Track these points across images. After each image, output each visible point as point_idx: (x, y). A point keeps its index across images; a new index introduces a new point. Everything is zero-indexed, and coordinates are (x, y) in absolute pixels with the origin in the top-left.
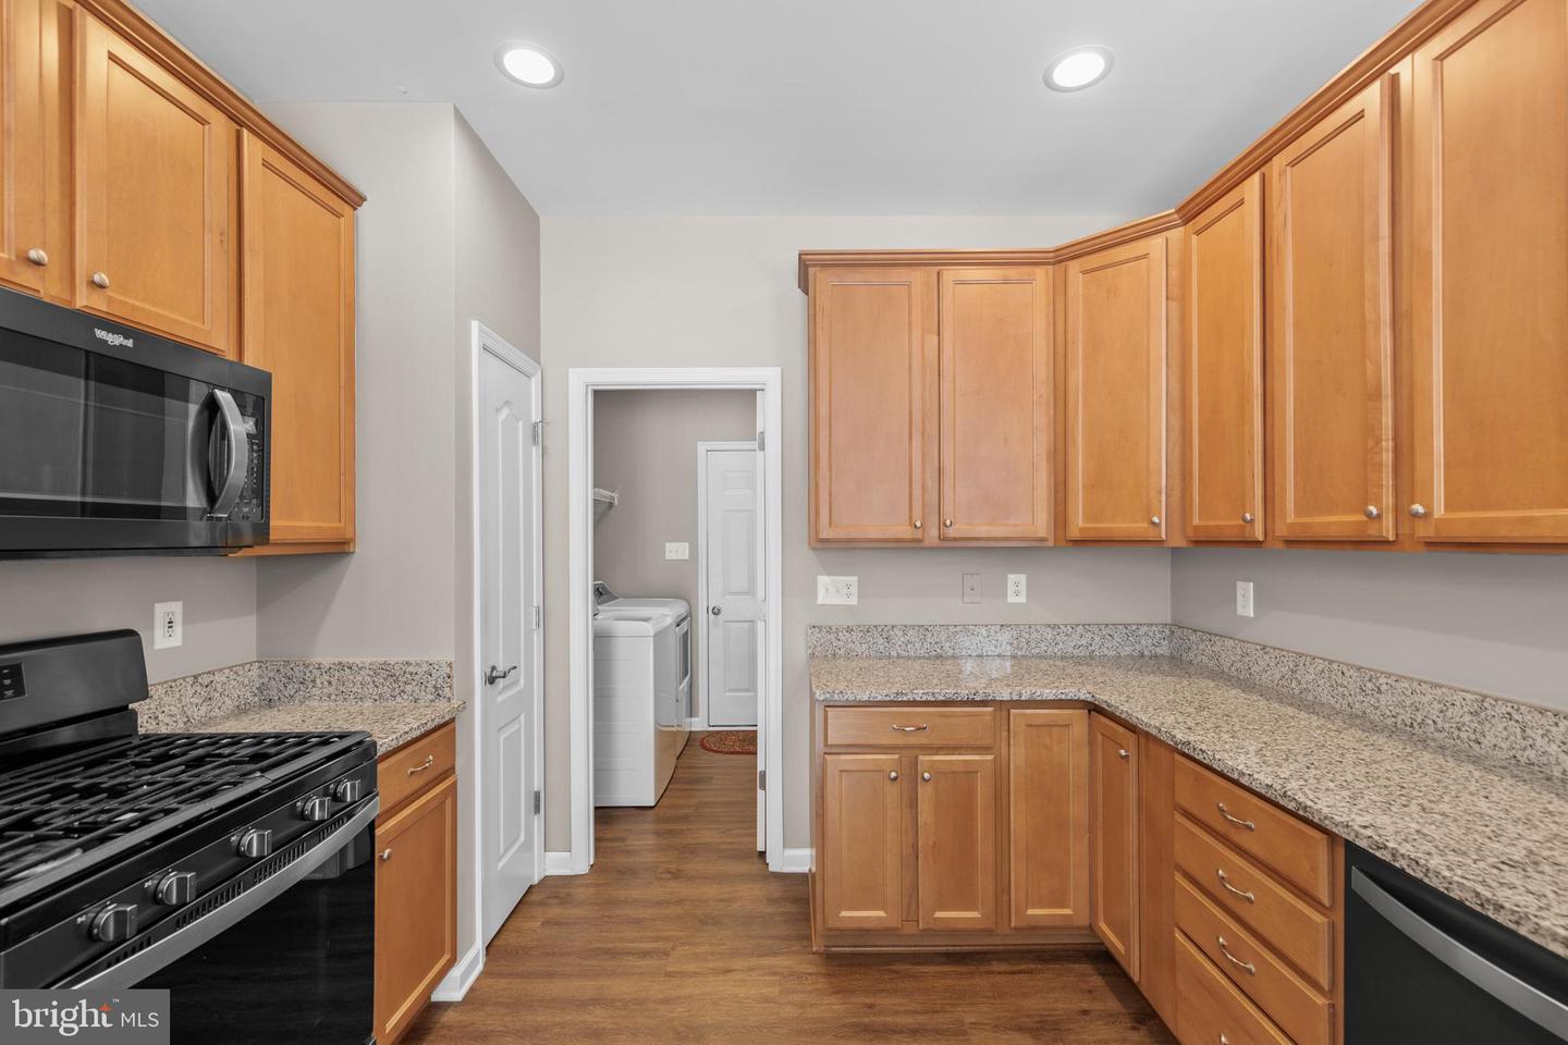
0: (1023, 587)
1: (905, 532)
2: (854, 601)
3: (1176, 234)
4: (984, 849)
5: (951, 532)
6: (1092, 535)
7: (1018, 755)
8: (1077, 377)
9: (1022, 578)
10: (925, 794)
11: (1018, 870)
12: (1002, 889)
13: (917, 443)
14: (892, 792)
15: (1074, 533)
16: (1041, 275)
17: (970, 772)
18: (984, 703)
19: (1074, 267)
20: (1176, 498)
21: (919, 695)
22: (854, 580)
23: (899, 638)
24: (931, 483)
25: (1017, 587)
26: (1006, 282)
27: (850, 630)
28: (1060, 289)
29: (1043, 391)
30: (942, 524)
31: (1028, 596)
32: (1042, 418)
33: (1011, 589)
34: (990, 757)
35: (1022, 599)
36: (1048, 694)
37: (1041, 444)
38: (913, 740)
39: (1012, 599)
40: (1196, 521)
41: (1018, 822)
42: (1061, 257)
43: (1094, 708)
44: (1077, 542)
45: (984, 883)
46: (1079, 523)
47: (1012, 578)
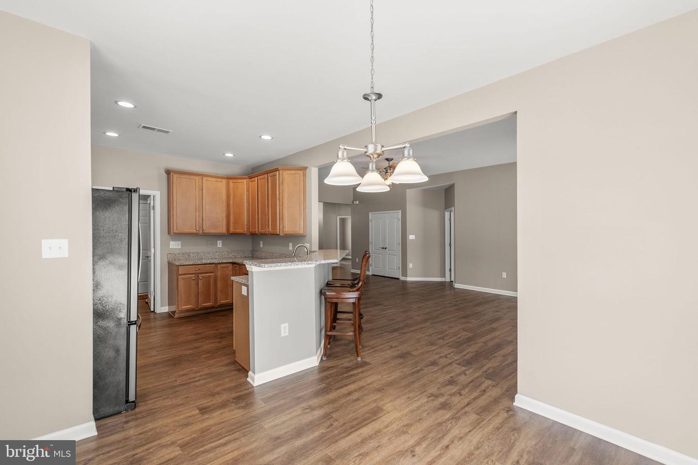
0: (221, 243)
1: (195, 231)
2: (180, 247)
3: (248, 180)
4: (212, 291)
5: (205, 232)
6: (234, 233)
7: (219, 274)
8: (231, 202)
9: (221, 242)
10: (200, 282)
11: (219, 294)
12: (216, 298)
13: (197, 213)
14: (193, 282)
15: (231, 232)
16: (224, 181)
17: (210, 277)
18: (212, 264)
19: (230, 180)
20: (248, 227)
21: (199, 263)
22: (180, 242)
23: (192, 255)
24: (201, 221)
25: (220, 244)
26: (217, 181)
27: (179, 254)
28: (228, 184)
29: (225, 204)
30: (203, 230)
31: (222, 245)
32: (224, 209)
33: (218, 243)
34: (213, 274)
35: (221, 246)
36: (225, 261)
37: (224, 215)
38: (198, 272)
39: (218, 246)
40: (251, 230)
41: (219, 285)
42: (229, 178)
43: (233, 263)
44: (232, 234)
45: (212, 298)
46: (232, 230)
47: (218, 241)
